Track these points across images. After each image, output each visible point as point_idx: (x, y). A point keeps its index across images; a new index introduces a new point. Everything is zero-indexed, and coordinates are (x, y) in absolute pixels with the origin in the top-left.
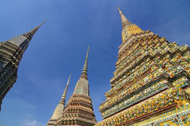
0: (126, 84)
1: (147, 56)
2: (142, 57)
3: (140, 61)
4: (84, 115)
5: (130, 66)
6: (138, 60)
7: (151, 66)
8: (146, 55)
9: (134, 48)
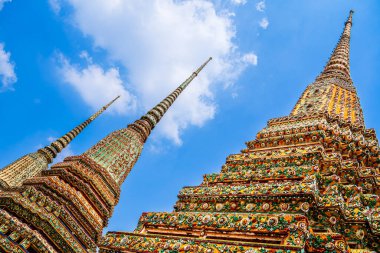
0: (207, 227)
1: (307, 195)
2: (295, 188)
3: (283, 196)
4: (73, 222)
5: (251, 190)
6: (281, 188)
7: (292, 231)
8: (307, 191)
9: (298, 150)
